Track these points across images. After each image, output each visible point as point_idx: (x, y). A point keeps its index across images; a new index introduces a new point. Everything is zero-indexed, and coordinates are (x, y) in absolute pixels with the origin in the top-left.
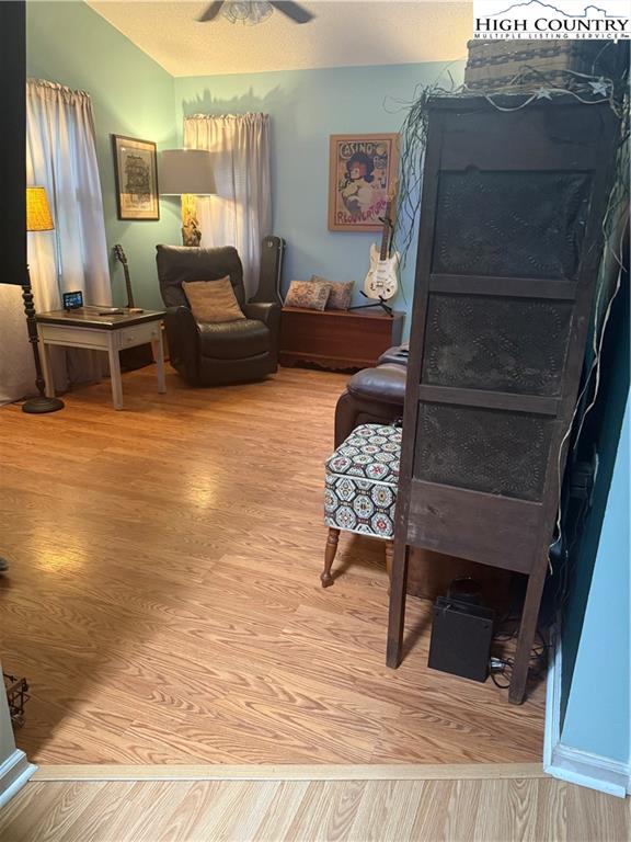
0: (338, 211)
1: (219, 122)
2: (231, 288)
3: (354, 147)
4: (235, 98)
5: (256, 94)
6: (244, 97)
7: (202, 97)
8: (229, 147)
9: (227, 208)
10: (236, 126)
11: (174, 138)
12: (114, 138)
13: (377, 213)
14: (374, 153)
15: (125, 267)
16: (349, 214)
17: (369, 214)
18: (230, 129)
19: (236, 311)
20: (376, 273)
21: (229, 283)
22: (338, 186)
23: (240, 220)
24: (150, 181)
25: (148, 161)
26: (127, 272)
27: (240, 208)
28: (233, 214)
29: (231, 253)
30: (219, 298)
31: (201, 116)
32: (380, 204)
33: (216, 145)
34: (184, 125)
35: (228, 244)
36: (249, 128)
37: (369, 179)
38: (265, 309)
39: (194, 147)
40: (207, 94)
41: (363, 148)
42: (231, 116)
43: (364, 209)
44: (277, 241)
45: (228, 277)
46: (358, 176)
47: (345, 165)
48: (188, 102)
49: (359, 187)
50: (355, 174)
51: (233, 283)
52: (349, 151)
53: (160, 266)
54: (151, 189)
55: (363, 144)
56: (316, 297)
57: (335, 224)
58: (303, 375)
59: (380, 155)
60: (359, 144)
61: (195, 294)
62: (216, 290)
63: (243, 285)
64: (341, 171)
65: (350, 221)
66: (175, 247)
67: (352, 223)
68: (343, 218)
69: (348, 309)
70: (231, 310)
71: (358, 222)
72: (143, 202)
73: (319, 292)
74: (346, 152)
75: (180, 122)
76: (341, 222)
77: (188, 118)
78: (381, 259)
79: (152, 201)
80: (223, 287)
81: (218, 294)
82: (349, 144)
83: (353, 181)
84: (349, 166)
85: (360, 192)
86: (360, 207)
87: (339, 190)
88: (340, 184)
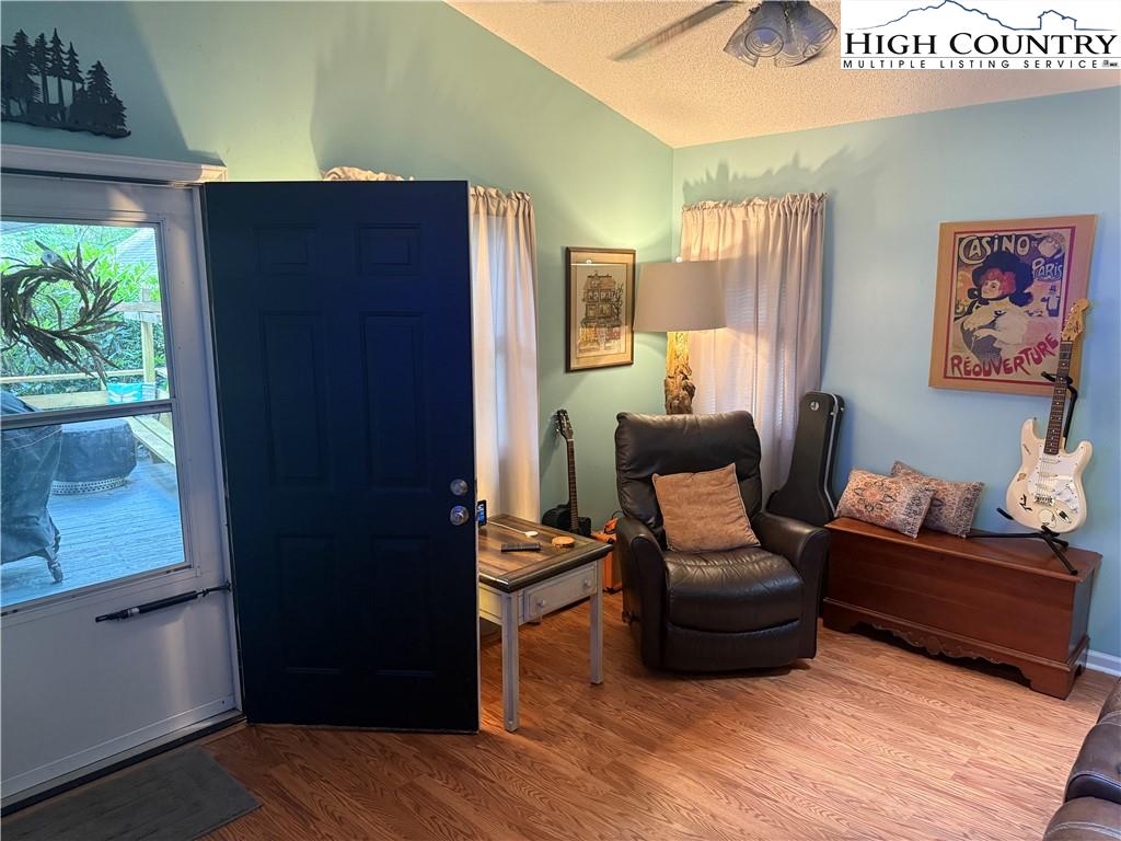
0: (951, 354)
1: (739, 212)
2: (737, 486)
3: (991, 243)
4: (769, 172)
5: (803, 163)
6: (783, 170)
7: (714, 175)
8: (753, 250)
9: (743, 346)
10: (767, 218)
11: (667, 240)
12: (568, 252)
13: (1038, 361)
14: (1035, 253)
15: (570, 446)
16: (974, 360)
17: (1019, 362)
18: (757, 219)
19: (742, 531)
21: (734, 476)
22: (955, 311)
23: (764, 364)
24: (623, 308)
25: (621, 279)
26: (571, 453)
27: (765, 347)
28: (751, 351)
29: (744, 422)
31: (711, 204)
32: (1044, 348)
33: (732, 248)
34: (685, 223)
35: (741, 405)
36: (789, 217)
37: (1021, 299)
39: (695, 254)
40: (723, 169)
41: (1008, 245)
42: (758, 201)
43: (1009, 354)
44: (828, 402)
45: (733, 464)
46: (997, 294)
47: (970, 276)
48: (692, 182)
49: (998, 314)
50: (992, 288)
51: (741, 477)
52: (978, 251)
53: (618, 447)
54: (624, 322)
55: (1009, 238)
56: (900, 508)
57: (945, 377)
58: (869, 659)
59: (1049, 256)
60: (1000, 238)
61: (671, 497)
62: (710, 489)
63: (759, 478)
64: (960, 284)
65: (977, 374)
66: (647, 417)
67: (982, 376)
68: (962, 366)
69: (967, 537)
70: (732, 528)
71: (994, 376)
72: (608, 340)
73: (908, 501)
74: (972, 253)
75: (677, 216)
76: (957, 374)
77: (689, 208)
78: (1046, 451)
79: (623, 337)
80: (722, 483)
81: (713, 498)
82: (981, 239)
83: (985, 302)
84: (979, 276)
85: (1000, 321)
86: (1000, 349)
87: (956, 319)
88: (957, 307)
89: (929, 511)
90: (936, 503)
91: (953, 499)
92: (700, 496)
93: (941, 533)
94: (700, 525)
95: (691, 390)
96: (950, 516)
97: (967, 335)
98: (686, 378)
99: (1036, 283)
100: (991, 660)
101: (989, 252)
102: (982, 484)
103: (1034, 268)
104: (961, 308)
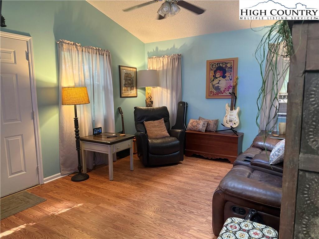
0: (210, 90)
1: (161, 59)
2: (164, 123)
4: (168, 49)
5: (176, 47)
6: (171, 49)
7: (155, 50)
8: (165, 68)
9: (164, 91)
10: (168, 60)
11: (144, 66)
12: (120, 66)
13: (228, 91)
14: (226, 66)
15: (122, 116)
16: (215, 91)
17: (224, 91)
18: (166, 60)
19: (166, 133)
20: (229, 116)
21: (163, 121)
23: (169, 95)
24: (134, 82)
25: (133, 75)
26: (122, 118)
27: (169, 91)
28: (166, 93)
29: (165, 109)
30: (158, 127)
31: (155, 57)
32: (229, 88)
33: (160, 67)
34: (148, 61)
35: (164, 105)
36: (173, 60)
37: (224, 77)
38: (179, 132)
39: (151, 69)
40: (157, 48)
42: (166, 56)
43: (222, 89)
44: (184, 103)
45: (163, 118)
46: (219, 76)
47: (213, 72)
48: (149, 52)
49: (219, 81)
50: (218, 75)
51: (165, 122)
52: (215, 66)
53: (135, 115)
54: (134, 85)
55: (221, 63)
56: (201, 126)
57: (209, 96)
58: (196, 161)
59: (229, 67)
60: (219, 63)
61: (149, 126)
62: (158, 124)
63: (169, 122)
64: (211, 74)
65: (216, 95)
66: (142, 108)
67: (217, 95)
68: (212, 93)
69: (216, 132)
70: (163, 133)
71: (219, 95)
72: (131, 90)
73: (202, 124)
74: (213, 67)
75: (146, 60)
76: (212, 95)
77: (149, 58)
78: (231, 110)
79: (134, 90)
80: (160, 123)
81: (158, 126)
82: (215, 64)
83: (217, 78)
84: (215, 72)
85: (220, 82)
86: (220, 89)
87: (211, 82)
88: (211, 80)
89: (207, 127)
90: (208, 124)
91: (212, 123)
92: (155, 126)
93: (210, 131)
94: (156, 132)
95: (152, 102)
96: (212, 127)
97: (213, 86)
98: (151, 99)
99: (227, 73)
100: (222, 158)
101: (217, 67)
102: (218, 119)
103: (226, 70)
104: (212, 80)
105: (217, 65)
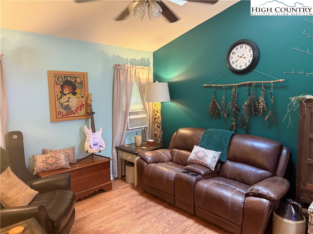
0: (57, 111)
2: (15, 176)
13: (81, 110)
14: (76, 81)
16: (64, 112)
17: (76, 111)
19: (32, 191)
21: (12, 172)
37: (74, 94)
43: (73, 109)
44: (21, 134)
45: (9, 168)
46: (68, 92)
47: (60, 87)
49: (69, 98)
52: (61, 80)
55: (69, 76)
56: (63, 161)
57: (57, 118)
59: (79, 82)
60: (67, 76)
64: (57, 90)
67: (67, 116)
68: (61, 114)
69: (77, 162)
71: (70, 116)
76: (60, 117)
78: (93, 132)
82: (61, 76)
83: (65, 95)
84: (62, 87)
85: (70, 100)
86: (71, 108)
87: (57, 100)
88: (57, 97)
97: (61, 104)
104: (59, 97)
105: (64, 78)
